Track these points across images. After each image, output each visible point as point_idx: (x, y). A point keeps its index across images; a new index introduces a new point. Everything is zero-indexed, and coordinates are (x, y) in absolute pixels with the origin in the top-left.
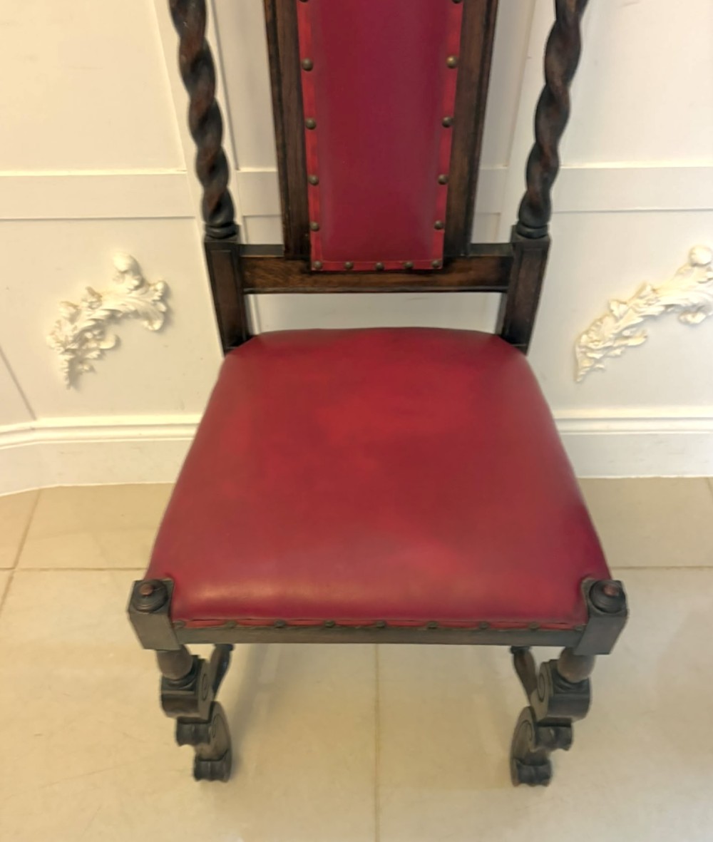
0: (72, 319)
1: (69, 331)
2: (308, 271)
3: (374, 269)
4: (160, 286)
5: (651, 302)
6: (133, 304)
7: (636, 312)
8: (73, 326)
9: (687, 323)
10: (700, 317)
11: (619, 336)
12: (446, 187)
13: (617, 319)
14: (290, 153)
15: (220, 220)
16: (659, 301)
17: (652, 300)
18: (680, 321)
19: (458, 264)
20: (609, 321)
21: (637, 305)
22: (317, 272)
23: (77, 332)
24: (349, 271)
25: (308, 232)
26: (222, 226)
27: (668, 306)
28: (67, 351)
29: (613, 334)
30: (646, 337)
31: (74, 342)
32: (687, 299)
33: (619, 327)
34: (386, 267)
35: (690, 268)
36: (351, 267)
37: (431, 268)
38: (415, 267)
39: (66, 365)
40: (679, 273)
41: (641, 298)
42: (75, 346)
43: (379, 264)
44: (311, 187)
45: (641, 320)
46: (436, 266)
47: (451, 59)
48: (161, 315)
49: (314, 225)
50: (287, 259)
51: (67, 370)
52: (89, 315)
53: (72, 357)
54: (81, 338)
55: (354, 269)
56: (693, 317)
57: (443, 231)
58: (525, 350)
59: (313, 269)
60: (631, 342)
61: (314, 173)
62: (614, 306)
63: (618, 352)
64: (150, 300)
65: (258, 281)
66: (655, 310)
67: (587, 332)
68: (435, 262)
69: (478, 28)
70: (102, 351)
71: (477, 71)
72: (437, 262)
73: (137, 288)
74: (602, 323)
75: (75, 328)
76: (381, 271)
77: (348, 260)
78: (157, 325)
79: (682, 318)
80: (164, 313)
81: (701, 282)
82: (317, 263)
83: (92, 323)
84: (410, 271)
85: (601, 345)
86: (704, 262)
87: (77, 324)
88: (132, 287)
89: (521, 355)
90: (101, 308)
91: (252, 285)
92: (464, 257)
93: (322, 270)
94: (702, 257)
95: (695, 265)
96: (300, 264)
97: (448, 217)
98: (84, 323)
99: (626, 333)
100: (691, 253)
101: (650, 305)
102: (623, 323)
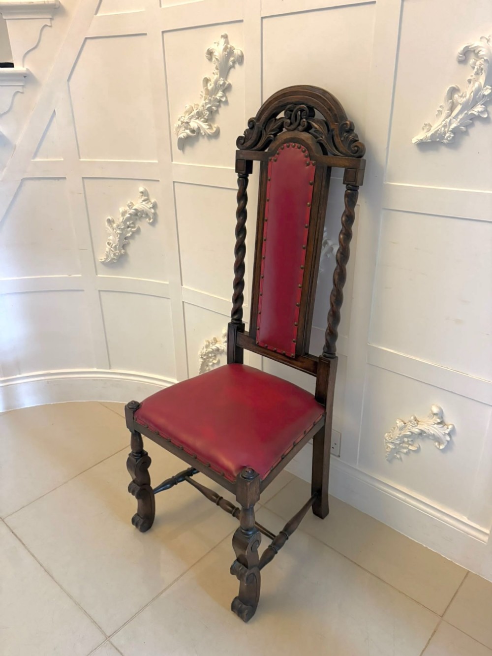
0: (207, 347)
1: (204, 351)
2: (255, 344)
7: (408, 429)
11: (402, 440)
12: (297, 327)
13: (400, 429)
15: (235, 317)
16: (416, 427)
18: (434, 446)
19: (301, 359)
21: (409, 425)
23: (207, 352)
25: (256, 330)
26: (236, 320)
27: (422, 431)
28: (202, 358)
29: (398, 437)
30: (417, 448)
31: (205, 355)
33: (401, 434)
36: (267, 347)
37: (291, 357)
38: (286, 355)
39: (201, 363)
41: (410, 422)
42: (205, 357)
43: (276, 349)
44: (259, 314)
46: (293, 357)
47: (300, 285)
49: (258, 328)
50: (250, 337)
52: (212, 347)
53: (203, 361)
54: (207, 354)
55: (268, 348)
56: (439, 445)
57: (295, 343)
60: (411, 448)
62: (398, 422)
63: (405, 451)
66: (416, 431)
72: (293, 355)
75: (207, 350)
76: (276, 352)
77: (266, 344)
82: (258, 342)
83: (212, 350)
84: (284, 355)
90: (215, 345)
93: (258, 345)
96: (253, 340)
97: (297, 339)
98: (210, 349)
99: (405, 439)
101: (413, 426)
102: (403, 433)
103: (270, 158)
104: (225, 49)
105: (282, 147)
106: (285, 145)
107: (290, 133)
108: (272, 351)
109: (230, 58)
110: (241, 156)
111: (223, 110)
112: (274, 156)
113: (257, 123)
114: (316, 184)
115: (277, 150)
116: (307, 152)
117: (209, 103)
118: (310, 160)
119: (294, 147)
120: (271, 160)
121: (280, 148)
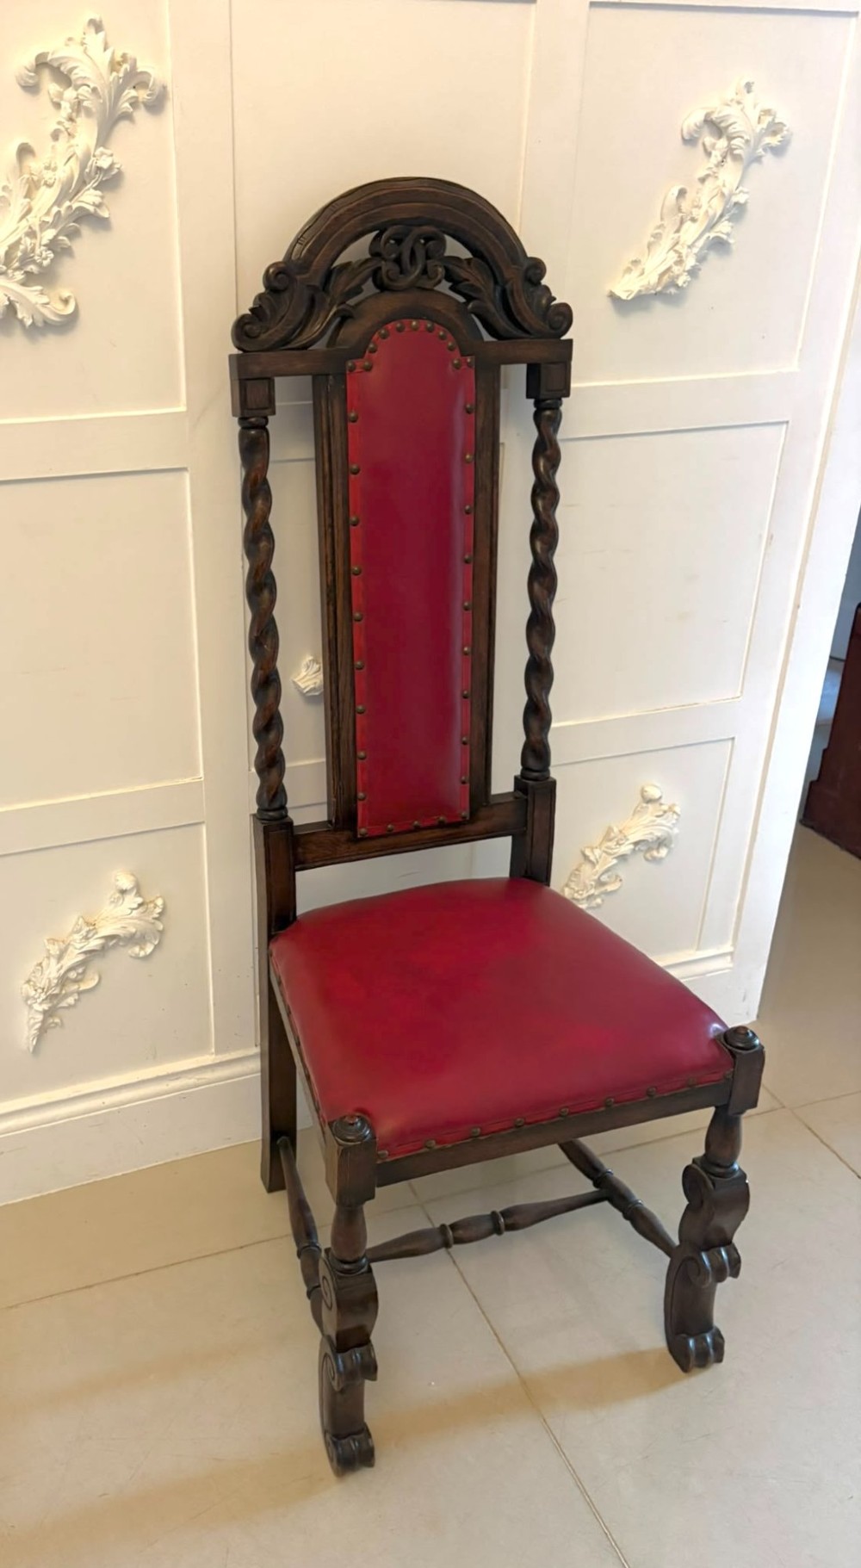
0: (60, 958)
1: (53, 971)
2: (355, 840)
3: (412, 827)
4: (159, 902)
5: (621, 842)
6: (134, 925)
7: (609, 854)
8: (59, 965)
9: (655, 860)
10: (663, 852)
11: (600, 883)
12: (468, 746)
13: (593, 864)
14: (344, 734)
16: (628, 840)
17: (622, 840)
18: (647, 859)
19: (483, 813)
20: (587, 868)
21: (608, 848)
22: (363, 839)
23: (62, 972)
24: (390, 834)
25: (356, 802)
27: (636, 844)
28: (46, 998)
29: (594, 880)
30: (621, 880)
31: (57, 985)
32: (651, 833)
33: (597, 872)
34: (421, 825)
35: (644, 805)
36: (392, 830)
37: (460, 820)
38: (446, 821)
40: (635, 812)
41: (610, 840)
42: (56, 992)
43: (416, 823)
44: (359, 761)
45: (615, 861)
46: (464, 818)
47: (466, 648)
48: (158, 935)
49: (361, 795)
50: (336, 830)
51: (38, 1026)
52: (82, 947)
53: (50, 1005)
54: (63, 980)
55: (394, 832)
56: (658, 852)
57: (468, 785)
58: (548, 885)
59: (359, 836)
60: (609, 888)
61: (362, 750)
62: (588, 852)
63: (599, 901)
64: (150, 919)
65: (309, 856)
66: (626, 848)
67: (567, 885)
68: (463, 814)
69: (483, 625)
70: (80, 993)
71: (485, 655)
72: (466, 813)
73: (140, 905)
74: (579, 871)
75: (62, 967)
76: (417, 829)
77: (389, 823)
78: (149, 949)
79: (648, 855)
80: (159, 931)
81: (658, 816)
82: (363, 831)
83: (81, 957)
84: (441, 825)
85: (585, 895)
86: (657, 796)
87: (62, 962)
88: (136, 906)
89: (547, 887)
90: (96, 936)
91: (303, 863)
92: (486, 806)
93: (367, 836)
94: (653, 792)
95: (650, 801)
96: (347, 833)
97: (471, 773)
98: (73, 958)
99: (604, 878)
100: (643, 791)
101: (620, 845)
102: (599, 868)
103: (350, 364)
104: (114, 66)
105: (383, 332)
106: (389, 326)
107: (400, 295)
108: (410, 831)
109: (124, 91)
110: (256, 370)
111: (87, 245)
112: (362, 357)
113: (298, 277)
114: (481, 409)
115: (369, 341)
116: (449, 335)
117: (54, 225)
118: (462, 355)
119: (415, 329)
120: (351, 370)
121: (376, 336)
